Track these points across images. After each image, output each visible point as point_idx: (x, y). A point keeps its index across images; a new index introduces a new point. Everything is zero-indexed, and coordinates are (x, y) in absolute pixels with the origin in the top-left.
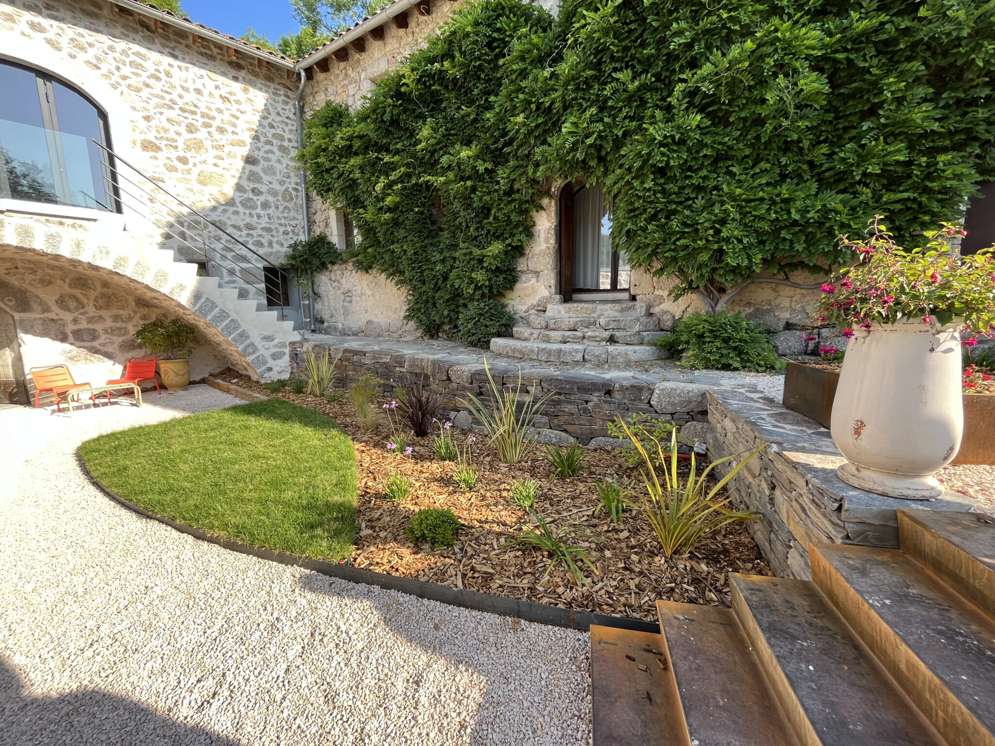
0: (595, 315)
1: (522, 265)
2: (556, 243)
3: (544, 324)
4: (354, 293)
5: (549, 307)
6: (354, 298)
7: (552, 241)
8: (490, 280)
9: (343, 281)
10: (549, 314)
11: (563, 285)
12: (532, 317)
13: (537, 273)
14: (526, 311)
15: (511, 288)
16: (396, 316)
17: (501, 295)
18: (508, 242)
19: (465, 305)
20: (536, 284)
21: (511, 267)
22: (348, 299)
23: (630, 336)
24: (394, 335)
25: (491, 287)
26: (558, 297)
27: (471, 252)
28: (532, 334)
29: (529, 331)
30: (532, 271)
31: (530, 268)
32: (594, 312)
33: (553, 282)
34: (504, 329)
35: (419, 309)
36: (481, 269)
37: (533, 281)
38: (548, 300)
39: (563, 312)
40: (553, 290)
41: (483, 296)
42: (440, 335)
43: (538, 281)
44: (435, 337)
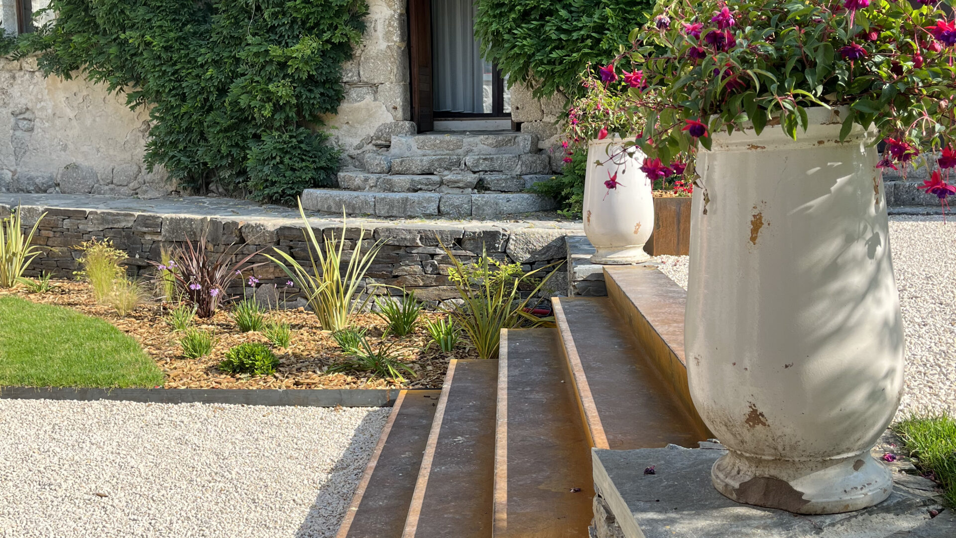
0: (460, 151)
1: (349, 72)
2: (402, 40)
3: (385, 167)
4: (38, 114)
5: (394, 140)
6: (37, 123)
7: (396, 38)
8: (298, 97)
9: (15, 91)
10: (393, 150)
11: (416, 106)
12: (367, 156)
13: (374, 87)
14: (359, 147)
15: (334, 110)
16: (127, 156)
17: (318, 121)
18: (326, 36)
19: (257, 137)
20: (373, 104)
21: (331, 77)
22: (23, 124)
23: (506, 180)
24: (123, 189)
25: (299, 108)
26: (407, 124)
27: (267, 51)
28: (366, 180)
29: (362, 176)
30: (366, 83)
31: (364, 78)
32: (460, 147)
33: (399, 101)
34: (323, 176)
35: (174, 144)
36: (283, 78)
37: (369, 98)
38: (392, 129)
39: (414, 148)
40: (400, 113)
41: (287, 121)
42: (212, 187)
43: (375, 100)
44: (204, 190)
